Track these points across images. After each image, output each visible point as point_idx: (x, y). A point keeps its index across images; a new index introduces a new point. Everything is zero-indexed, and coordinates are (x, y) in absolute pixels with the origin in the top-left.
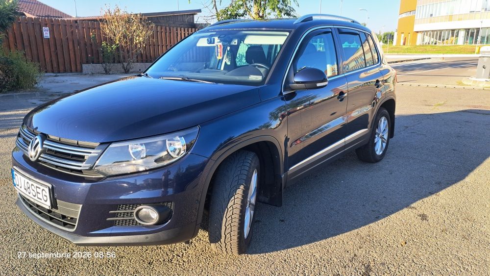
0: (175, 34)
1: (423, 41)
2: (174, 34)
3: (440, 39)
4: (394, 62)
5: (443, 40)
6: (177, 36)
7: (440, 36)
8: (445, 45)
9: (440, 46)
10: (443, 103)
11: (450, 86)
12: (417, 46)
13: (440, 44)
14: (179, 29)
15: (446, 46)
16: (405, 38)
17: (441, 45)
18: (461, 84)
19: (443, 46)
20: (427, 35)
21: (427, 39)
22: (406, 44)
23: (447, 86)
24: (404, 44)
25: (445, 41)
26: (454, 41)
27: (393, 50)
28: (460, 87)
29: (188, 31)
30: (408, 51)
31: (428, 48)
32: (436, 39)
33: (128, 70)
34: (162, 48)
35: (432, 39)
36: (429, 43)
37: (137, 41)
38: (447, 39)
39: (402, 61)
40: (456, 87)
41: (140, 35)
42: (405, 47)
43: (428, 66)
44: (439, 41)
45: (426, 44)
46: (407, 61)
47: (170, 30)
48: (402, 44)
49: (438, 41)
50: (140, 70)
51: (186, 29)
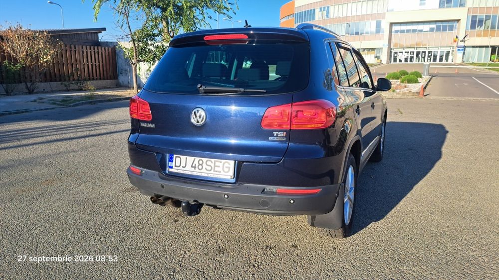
0: (81, 53)
2: (79, 52)
6: (83, 53)
14: (84, 47)
29: (94, 49)
33: (33, 91)
34: (67, 67)
37: (45, 60)
41: (49, 54)
47: (75, 48)
50: (44, 90)
51: (92, 47)
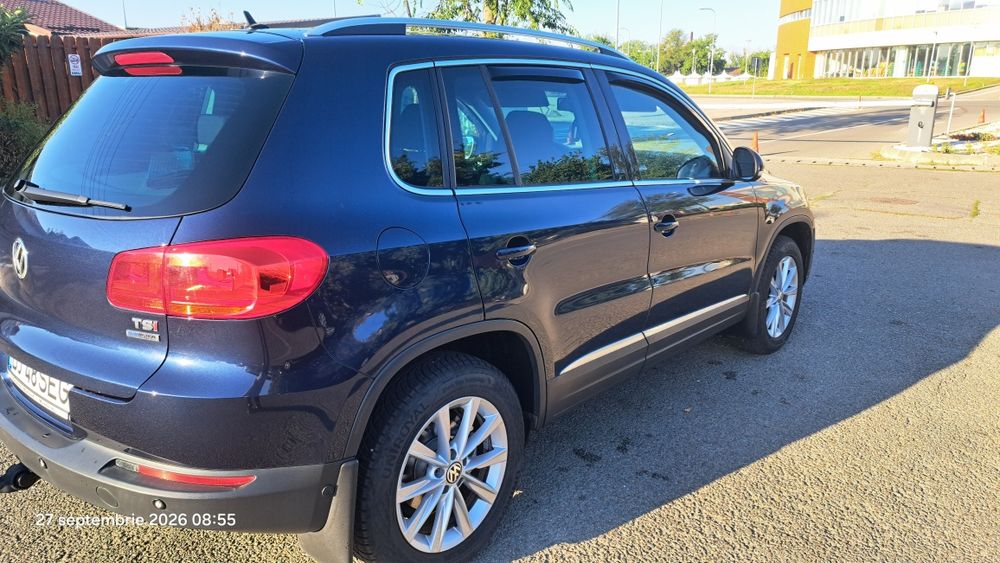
1: (827, 69)
3: (859, 66)
4: (762, 115)
5: (866, 68)
7: (860, 60)
8: (869, 77)
9: (859, 81)
10: (830, 194)
11: (855, 161)
12: (813, 81)
13: (860, 75)
15: (870, 80)
16: (792, 65)
17: (861, 78)
18: (877, 157)
19: (864, 81)
20: (834, 58)
21: (834, 66)
22: (794, 75)
23: (851, 162)
24: (790, 76)
25: (870, 70)
26: (886, 71)
27: (767, 88)
28: (873, 163)
30: (797, 90)
31: (836, 84)
32: (852, 64)
35: (844, 67)
36: (838, 75)
38: (874, 66)
39: (779, 113)
40: (867, 163)
42: (791, 82)
43: (828, 121)
44: (858, 70)
45: (832, 75)
46: (789, 111)
48: (785, 76)
49: (856, 70)
